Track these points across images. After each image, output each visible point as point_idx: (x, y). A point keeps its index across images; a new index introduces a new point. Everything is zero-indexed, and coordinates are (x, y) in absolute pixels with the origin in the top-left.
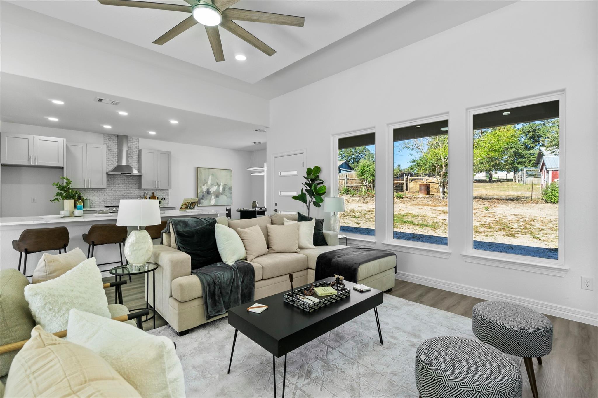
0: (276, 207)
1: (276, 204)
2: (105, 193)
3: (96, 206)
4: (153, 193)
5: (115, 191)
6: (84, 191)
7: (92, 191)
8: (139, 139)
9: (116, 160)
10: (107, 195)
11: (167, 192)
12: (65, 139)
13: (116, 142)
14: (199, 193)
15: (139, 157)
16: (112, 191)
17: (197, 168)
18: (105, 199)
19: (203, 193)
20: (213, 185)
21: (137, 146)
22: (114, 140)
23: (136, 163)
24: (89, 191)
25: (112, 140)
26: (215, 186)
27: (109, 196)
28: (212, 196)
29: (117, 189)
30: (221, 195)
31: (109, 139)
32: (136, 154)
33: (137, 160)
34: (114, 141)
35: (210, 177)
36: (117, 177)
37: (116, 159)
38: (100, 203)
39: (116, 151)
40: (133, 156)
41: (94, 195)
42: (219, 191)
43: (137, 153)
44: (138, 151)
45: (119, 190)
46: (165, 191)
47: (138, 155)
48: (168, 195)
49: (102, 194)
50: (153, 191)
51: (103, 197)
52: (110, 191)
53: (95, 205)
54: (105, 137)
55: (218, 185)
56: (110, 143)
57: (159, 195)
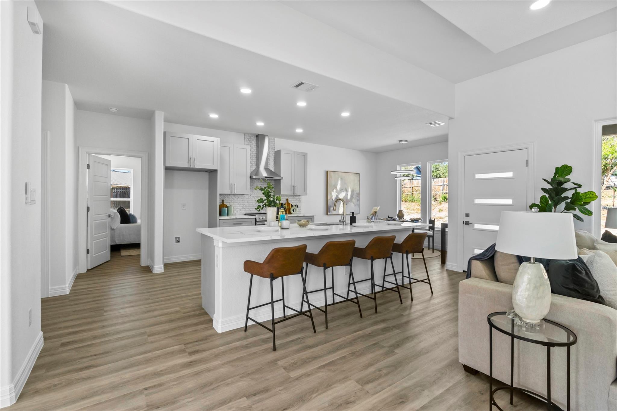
0: (467, 219)
1: (467, 215)
2: (245, 199)
3: (237, 214)
4: (287, 200)
5: (254, 196)
6: (227, 197)
7: (234, 197)
8: (276, 138)
9: (255, 163)
10: (246, 201)
11: (299, 199)
12: (219, 139)
13: (255, 142)
14: (329, 200)
15: (275, 159)
16: (251, 197)
17: (327, 172)
18: (245, 205)
19: (333, 199)
20: (341, 190)
21: (274, 147)
22: (253, 140)
23: (272, 166)
24: (231, 197)
25: (252, 140)
26: (343, 192)
27: (248, 202)
28: (340, 203)
29: (255, 195)
30: (349, 202)
31: (249, 140)
32: (272, 156)
33: (274, 162)
34: (253, 142)
35: (339, 182)
36: (255, 181)
37: (255, 161)
38: (240, 210)
39: (255, 152)
40: (270, 158)
41: (235, 201)
42: (347, 198)
43: (274, 155)
44: (274, 153)
45: (257, 195)
46: (297, 198)
47: (274, 156)
48: (300, 201)
49: (242, 200)
50: (287, 198)
51: (243, 203)
52: (249, 197)
53: (236, 212)
54: (246, 137)
55: (346, 191)
56: (250, 144)
57: (293, 201)
